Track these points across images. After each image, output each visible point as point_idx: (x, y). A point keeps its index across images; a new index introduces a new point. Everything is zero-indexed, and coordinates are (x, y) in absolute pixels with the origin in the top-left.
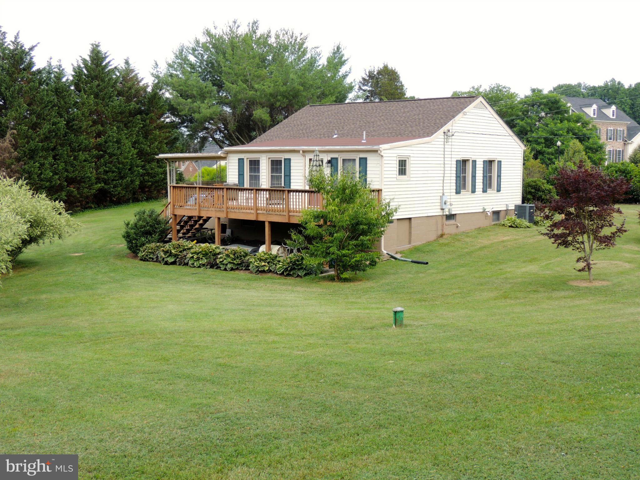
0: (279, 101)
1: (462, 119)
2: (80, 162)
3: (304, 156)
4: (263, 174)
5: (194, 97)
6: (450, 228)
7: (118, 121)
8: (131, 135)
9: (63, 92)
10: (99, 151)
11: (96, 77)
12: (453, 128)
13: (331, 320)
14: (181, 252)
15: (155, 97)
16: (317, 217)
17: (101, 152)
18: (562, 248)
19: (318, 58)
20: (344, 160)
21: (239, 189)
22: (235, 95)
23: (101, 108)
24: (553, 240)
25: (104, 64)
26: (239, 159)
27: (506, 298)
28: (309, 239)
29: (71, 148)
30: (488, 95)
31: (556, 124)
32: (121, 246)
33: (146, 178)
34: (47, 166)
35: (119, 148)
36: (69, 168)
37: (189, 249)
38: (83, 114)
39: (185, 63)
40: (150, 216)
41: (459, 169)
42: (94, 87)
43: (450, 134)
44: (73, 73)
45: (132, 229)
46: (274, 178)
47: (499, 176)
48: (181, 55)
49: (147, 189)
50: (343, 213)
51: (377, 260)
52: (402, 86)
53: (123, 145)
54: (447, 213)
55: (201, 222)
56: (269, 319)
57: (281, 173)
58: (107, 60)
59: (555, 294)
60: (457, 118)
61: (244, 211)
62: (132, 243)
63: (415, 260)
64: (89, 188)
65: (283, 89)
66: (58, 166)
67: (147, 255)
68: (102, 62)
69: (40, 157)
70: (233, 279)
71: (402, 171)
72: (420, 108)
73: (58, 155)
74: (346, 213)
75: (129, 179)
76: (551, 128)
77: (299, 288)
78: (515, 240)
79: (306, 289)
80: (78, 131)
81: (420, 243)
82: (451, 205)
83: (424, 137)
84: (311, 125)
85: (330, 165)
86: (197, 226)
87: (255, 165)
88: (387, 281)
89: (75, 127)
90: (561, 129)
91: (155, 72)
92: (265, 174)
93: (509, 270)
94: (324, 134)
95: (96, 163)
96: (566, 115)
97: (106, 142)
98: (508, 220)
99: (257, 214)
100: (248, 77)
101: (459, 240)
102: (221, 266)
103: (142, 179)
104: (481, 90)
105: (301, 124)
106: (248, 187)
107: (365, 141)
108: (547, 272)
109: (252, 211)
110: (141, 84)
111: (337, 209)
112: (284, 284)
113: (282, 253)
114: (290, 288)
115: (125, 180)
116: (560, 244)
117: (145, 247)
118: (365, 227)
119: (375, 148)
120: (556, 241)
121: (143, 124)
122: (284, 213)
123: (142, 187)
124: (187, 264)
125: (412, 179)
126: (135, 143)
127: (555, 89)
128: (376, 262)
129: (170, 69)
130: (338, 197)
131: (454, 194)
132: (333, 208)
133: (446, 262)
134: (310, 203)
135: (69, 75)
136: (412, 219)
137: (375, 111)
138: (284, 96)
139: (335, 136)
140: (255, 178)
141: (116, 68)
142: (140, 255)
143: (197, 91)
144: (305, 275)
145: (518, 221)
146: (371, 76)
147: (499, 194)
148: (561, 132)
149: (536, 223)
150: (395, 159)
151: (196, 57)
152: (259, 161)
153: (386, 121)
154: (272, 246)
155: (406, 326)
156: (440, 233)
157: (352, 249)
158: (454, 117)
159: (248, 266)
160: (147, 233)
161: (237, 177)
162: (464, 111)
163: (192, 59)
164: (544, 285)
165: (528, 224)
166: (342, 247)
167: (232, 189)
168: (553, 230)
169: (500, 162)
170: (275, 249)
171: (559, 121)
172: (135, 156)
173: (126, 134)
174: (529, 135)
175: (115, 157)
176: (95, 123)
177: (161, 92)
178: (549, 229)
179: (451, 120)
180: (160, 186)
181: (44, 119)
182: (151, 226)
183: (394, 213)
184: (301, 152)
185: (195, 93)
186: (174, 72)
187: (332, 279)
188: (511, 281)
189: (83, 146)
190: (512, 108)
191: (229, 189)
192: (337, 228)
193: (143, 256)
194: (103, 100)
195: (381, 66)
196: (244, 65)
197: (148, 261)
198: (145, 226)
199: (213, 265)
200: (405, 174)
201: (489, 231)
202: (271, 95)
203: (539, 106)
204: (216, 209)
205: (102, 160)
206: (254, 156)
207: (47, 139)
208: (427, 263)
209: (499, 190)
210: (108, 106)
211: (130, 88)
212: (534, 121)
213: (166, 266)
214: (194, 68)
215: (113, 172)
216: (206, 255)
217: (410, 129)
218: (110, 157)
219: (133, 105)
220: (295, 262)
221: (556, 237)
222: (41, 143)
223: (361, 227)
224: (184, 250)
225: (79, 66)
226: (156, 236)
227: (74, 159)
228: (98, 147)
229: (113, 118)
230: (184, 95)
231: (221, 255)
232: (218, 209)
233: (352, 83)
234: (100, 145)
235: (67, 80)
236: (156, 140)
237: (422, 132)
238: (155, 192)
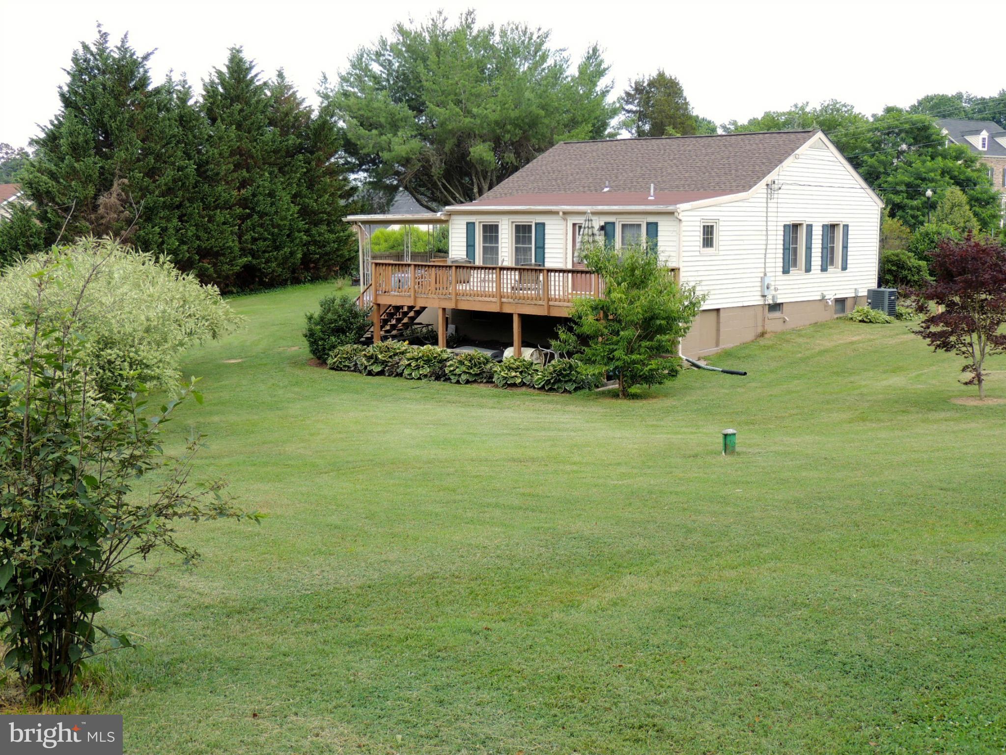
0: (509, 132)
1: (793, 165)
2: (218, 226)
3: (565, 220)
4: (504, 245)
5: (381, 126)
6: (774, 322)
7: (270, 164)
8: (290, 184)
9: (191, 121)
10: (244, 209)
11: (237, 99)
12: (781, 177)
13: (636, 446)
14: (390, 357)
15: (323, 128)
16: (595, 308)
17: (247, 211)
18: (941, 351)
19: (565, 66)
20: (624, 226)
21: (471, 268)
22: (442, 124)
23: (246, 144)
24: (928, 340)
25: (249, 77)
26: (468, 224)
27: (864, 420)
28: (584, 339)
29: (204, 203)
30: (818, 117)
31: (924, 162)
32: (293, 348)
33: (312, 248)
34: (171, 231)
35: (272, 204)
36: (201, 234)
37: (403, 353)
38: (220, 154)
39: (366, 75)
40: (342, 306)
41: (787, 238)
42: (236, 113)
43: (776, 186)
44: (204, 93)
45: (317, 324)
46: (519, 252)
47: (845, 247)
48: (359, 63)
49: (312, 265)
50: (631, 303)
51: (678, 368)
52: (687, 104)
53: (279, 200)
54: (771, 302)
55: (412, 314)
56: (552, 446)
57: (531, 243)
58: (253, 73)
59: (932, 416)
60: (786, 163)
61: (480, 299)
62: (318, 345)
63: (727, 369)
64: (231, 263)
65: (513, 114)
66: (186, 231)
67: (340, 362)
68: (247, 75)
69: (161, 218)
70: (473, 395)
71: (708, 241)
72: (730, 149)
73: (185, 215)
74: (638, 304)
75: (287, 250)
76: (917, 169)
77: (572, 408)
78: (870, 340)
79: (582, 408)
80: (214, 180)
81: (732, 345)
82: (776, 289)
83: (739, 191)
84: (569, 172)
85: (603, 232)
86: (406, 320)
87: (491, 231)
88: (694, 398)
89: (209, 173)
90: (933, 170)
91: (322, 89)
92: (507, 245)
93: (863, 383)
94: (589, 187)
95: (240, 226)
96: (940, 148)
97: (254, 195)
98: (858, 312)
99: (502, 303)
100: (463, 96)
101: (788, 341)
102: (452, 377)
103: (305, 250)
104: (808, 110)
105: (554, 172)
106: (481, 264)
107: (652, 198)
108: (919, 386)
109: (494, 300)
110: (302, 107)
111: (624, 297)
112: (549, 402)
113: (537, 359)
114: (559, 406)
115: (282, 252)
116: (938, 346)
117: (336, 351)
118: (663, 322)
119: (671, 208)
120: (933, 342)
121: (306, 167)
122: (541, 302)
123: (306, 261)
124: (400, 375)
125: (721, 253)
126: (295, 196)
127: (920, 103)
128: (677, 372)
129: (345, 84)
130: (625, 280)
131: (781, 273)
132: (619, 295)
133: (772, 372)
134: (574, 287)
135: (197, 96)
136: (721, 311)
137: (662, 152)
138: (516, 126)
139: (606, 190)
140: (491, 250)
141: (265, 84)
142: (330, 361)
143: (387, 118)
144: (576, 389)
145: (873, 313)
146: (639, 88)
147: (845, 273)
148: (932, 174)
149: (899, 316)
150: (698, 224)
151: (382, 65)
152: (497, 226)
153: (680, 167)
154: (522, 349)
155: (739, 454)
156: (760, 330)
157: (644, 354)
158: (781, 161)
159: (491, 377)
160: (339, 331)
161: (465, 249)
162: (796, 152)
163: (376, 68)
164: (916, 404)
165: (888, 318)
166: (630, 350)
167: (464, 267)
168: (928, 328)
169: (846, 227)
170: (528, 353)
171: (929, 158)
172: (296, 216)
173: (282, 183)
174: (883, 178)
175: (268, 218)
176: (237, 167)
177: (333, 120)
178: (923, 325)
179: (777, 166)
180: (331, 260)
181: (165, 162)
182: (344, 320)
183: (702, 303)
184: (561, 213)
185: (382, 120)
186: (350, 89)
187: (615, 395)
188: (869, 398)
189: (221, 201)
190: (855, 136)
191: (460, 267)
192: (623, 324)
193: (334, 363)
194: (249, 132)
195: (654, 74)
196: (456, 79)
197: (341, 370)
198: (336, 320)
199: (440, 376)
200: (711, 246)
201: (830, 328)
202: (497, 123)
203: (898, 134)
204: (441, 296)
205: (249, 222)
206: (490, 220)
207: (169, 191)
208: (745, 374)
209: (844, 268)
210: (256, 140)
211: (287, 114)
212: (890, 157)
213: (370, 377)
214: (379, 83)
215: (265, 240)
216: (428, 361)
217: (717, 179)
218: (261, 217)
219: (292, 140)
220: (560, 371)
221: (933, 336)
222: (163, 197)
223: (658, 322)
224: (394, 355)
225: (212, 82)
226: (352, 335)
227: (209, 221)
228: (243, 203)
229: (263, 159)
230: (367, 124)
231: (451, 362)
232: (443, 297)
233: (614, 103)
234: (245, 199)
235: (196, 102)
236: (325, 191)
237: (734, 184)
238: (324, 270)
